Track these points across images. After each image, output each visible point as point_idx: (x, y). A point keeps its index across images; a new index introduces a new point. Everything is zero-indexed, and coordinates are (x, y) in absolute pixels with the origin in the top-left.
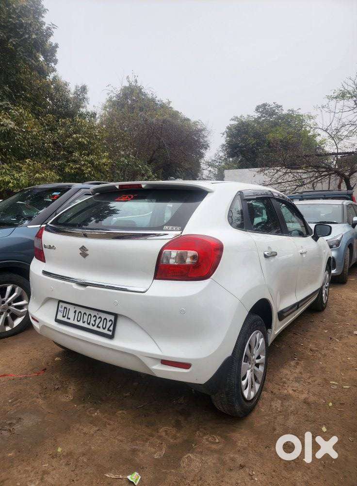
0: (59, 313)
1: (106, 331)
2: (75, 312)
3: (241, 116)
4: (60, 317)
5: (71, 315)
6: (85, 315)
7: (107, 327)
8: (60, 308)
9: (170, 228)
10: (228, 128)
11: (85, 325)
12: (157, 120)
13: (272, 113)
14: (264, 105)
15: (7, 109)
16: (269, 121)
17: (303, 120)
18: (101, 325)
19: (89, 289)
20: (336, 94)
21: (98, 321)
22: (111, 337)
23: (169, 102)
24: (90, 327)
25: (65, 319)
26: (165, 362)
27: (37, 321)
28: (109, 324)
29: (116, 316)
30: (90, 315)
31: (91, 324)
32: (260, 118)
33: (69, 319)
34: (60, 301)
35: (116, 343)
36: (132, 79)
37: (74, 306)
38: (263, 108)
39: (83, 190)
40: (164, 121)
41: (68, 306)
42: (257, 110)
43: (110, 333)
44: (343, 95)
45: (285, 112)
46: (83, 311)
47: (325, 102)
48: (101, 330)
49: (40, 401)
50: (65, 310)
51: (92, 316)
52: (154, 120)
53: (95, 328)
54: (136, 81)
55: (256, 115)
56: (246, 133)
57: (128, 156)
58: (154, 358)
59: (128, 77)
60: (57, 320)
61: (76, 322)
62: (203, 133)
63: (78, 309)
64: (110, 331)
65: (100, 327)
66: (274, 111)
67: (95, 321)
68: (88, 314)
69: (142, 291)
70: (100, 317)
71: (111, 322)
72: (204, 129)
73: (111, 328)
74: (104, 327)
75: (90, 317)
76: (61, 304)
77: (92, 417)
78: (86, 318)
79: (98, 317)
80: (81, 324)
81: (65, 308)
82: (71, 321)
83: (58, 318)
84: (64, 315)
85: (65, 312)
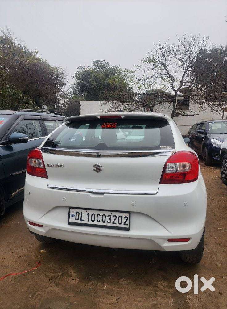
0: (71, 217)
1: (122, 226)
2: (88, 214)
3: (84, 67)
4: (73, 220)
5: (85, 217)
6: (98, 216)
7: (123, 222)
8: (71, 213)
9: (165, 147)
10: (76, 73)
11: (101, 223)
12: (29, 63)
13: (103, 67)
14: (98, 61)
16: (102, 72)
17: (121, 73)
18: (116, 221)
19: (105, 196)
20: (145, 60)
21: (113, 219)
22: (128, 229)
23: (37, 52)
24: (106, 224)
25: (79, 221)
26: (170, 240)
27: (41, 226)
29: (129, 213)
30: (104, 215)
31: (106, 222)
32: (95, 69)
33: (83, 220)
34: (70, 208)
36: (6, 32)
37: (86, 210)
38: (97, 63)
39: (22, 116)
40: (35, 65)
41: (80, 211)
42: (94, 63)
43: (127, 227)
44: (149, 61)
45: (111, 67)
46: (96, 213)
47: (139, 63)
48: (118, 225)
49: (55, 289)
50: (78, 214)
51: (107, 216)
52: (27, 63)
53: (111, 224)
54: (10, 34)
55: (94, 67)
56: (90, 78)
58: (163, 239)
59: (2, 30)
60: (70, 223)
61: (90, 222)
62: (63, 75)
63: (91, 212)
64: (127, 225)
65: (116, 223)
66: (104, 65)
67: (110, 219)
68: (101, 215)
69: (153, 193)
70: (115, 216)
71: (126, 219)
72: (63, 73)
73: (127, 223)
74: (120, 222)
75: (104, 217)
76: (72, 210)
78: (100, 218)
79: (112, 216)
80: (96, 223)
81: (77, 212)
82: (86, 222)
83: (70, 221)
84: (77, 218)
85: (78, 215)
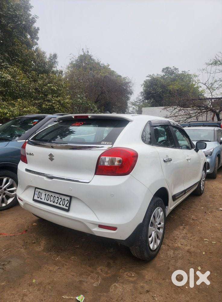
0: (35, 195)
1: (64, 207)
2: (45, 195)
3: (153, 75)
4: (36, 198)
5: (43, 196)
6: (51, 197)
7: (65, 205)
8: (36, 193)
9: (105, 143)
10: (145, 82)
11: (52, 203)
12: (101, 76)
14: (167, 68)
15: (6, 68)
16: (171, 78)
17: (190, 78)
18: (61, 203)
19: (54, 180)
20: (211, 62)
22: (68, 210)
23: (108, 65)
24: (55, 204)
25: (39, 199)
26: (101, 226)
27: (22, 200)
28: (66, 202)
29: (71, 197)
30: (55, 196)
31: (55, 202)
32: (164, 76)
33: (42, 199)
34: (36, 188)
35: (70, 214)
36: (85, 51)
37: (44, 191)
38: (166, 70)
39: (52, 119)
40: (105, 77)
41: (41, 191)
42: (163, 71)
43: (67, 208)
44: (215, 63)
45: (180, 72)
46: (50, 194)
47: (205, 66)
48: (61, 206)
49: (23, 250)
50: (39, 193)
51: (56, 197)
52: (99, 76)
53: (58, 205)
54: (88, 52)
55: (163, 74)
56: (156, 85)
57: (83, 98)
58: (94, 224)
59: (83, 49)
60: (34, 200)
61: (46, 201)
62: (129, 84)
63: (47, 193)
64: (67, 207)
66: (173, 72)
67: (58, 200)
68: (53, 196)
69: (87, 182)
70: (61, 198)
71: (68, 201)
72: (130, 82)
73: (68, 205)
74: (63, 204)
75: (54, 198)
76: (37, 190)
77: (55, 260)
78: (52, 198)
79: (59, 198)
80: (49, 202)
82: (43, 200)
83: (34, 198)
84: (39, 196)
85: (39, 195)
